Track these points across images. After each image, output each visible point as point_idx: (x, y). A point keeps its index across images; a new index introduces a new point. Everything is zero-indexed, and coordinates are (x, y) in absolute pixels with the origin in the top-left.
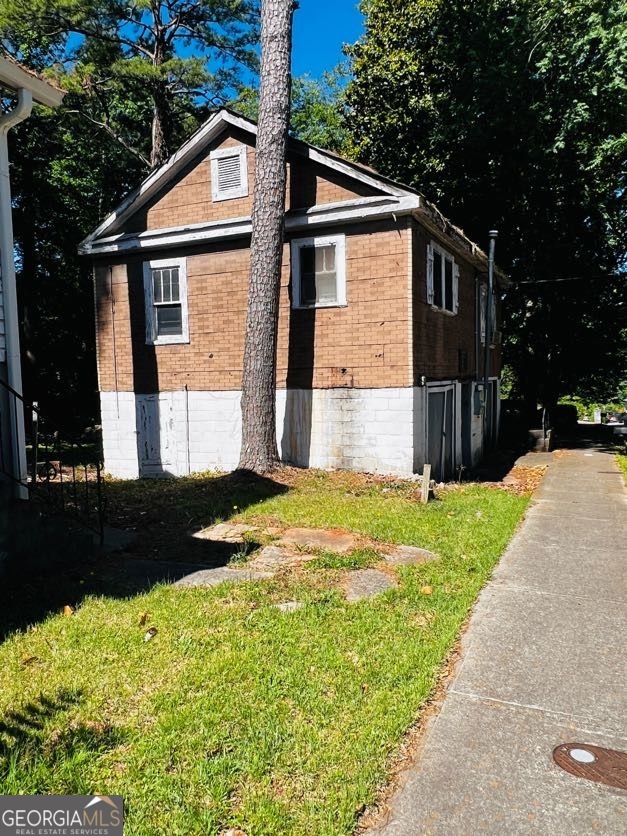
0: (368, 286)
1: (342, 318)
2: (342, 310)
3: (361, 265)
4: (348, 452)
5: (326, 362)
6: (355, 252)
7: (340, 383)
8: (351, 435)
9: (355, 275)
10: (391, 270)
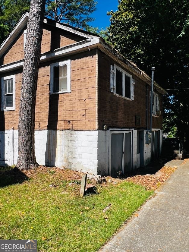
0: (79, 82)
1: (69, 98)
2: (69, 94)
3: (77, 73)
4: (70, 161)
5: (62, 118)
6: (74, 67)
7: (68, 128)
8: (72, 152)
9: (74, 78)
10: (89, 75)
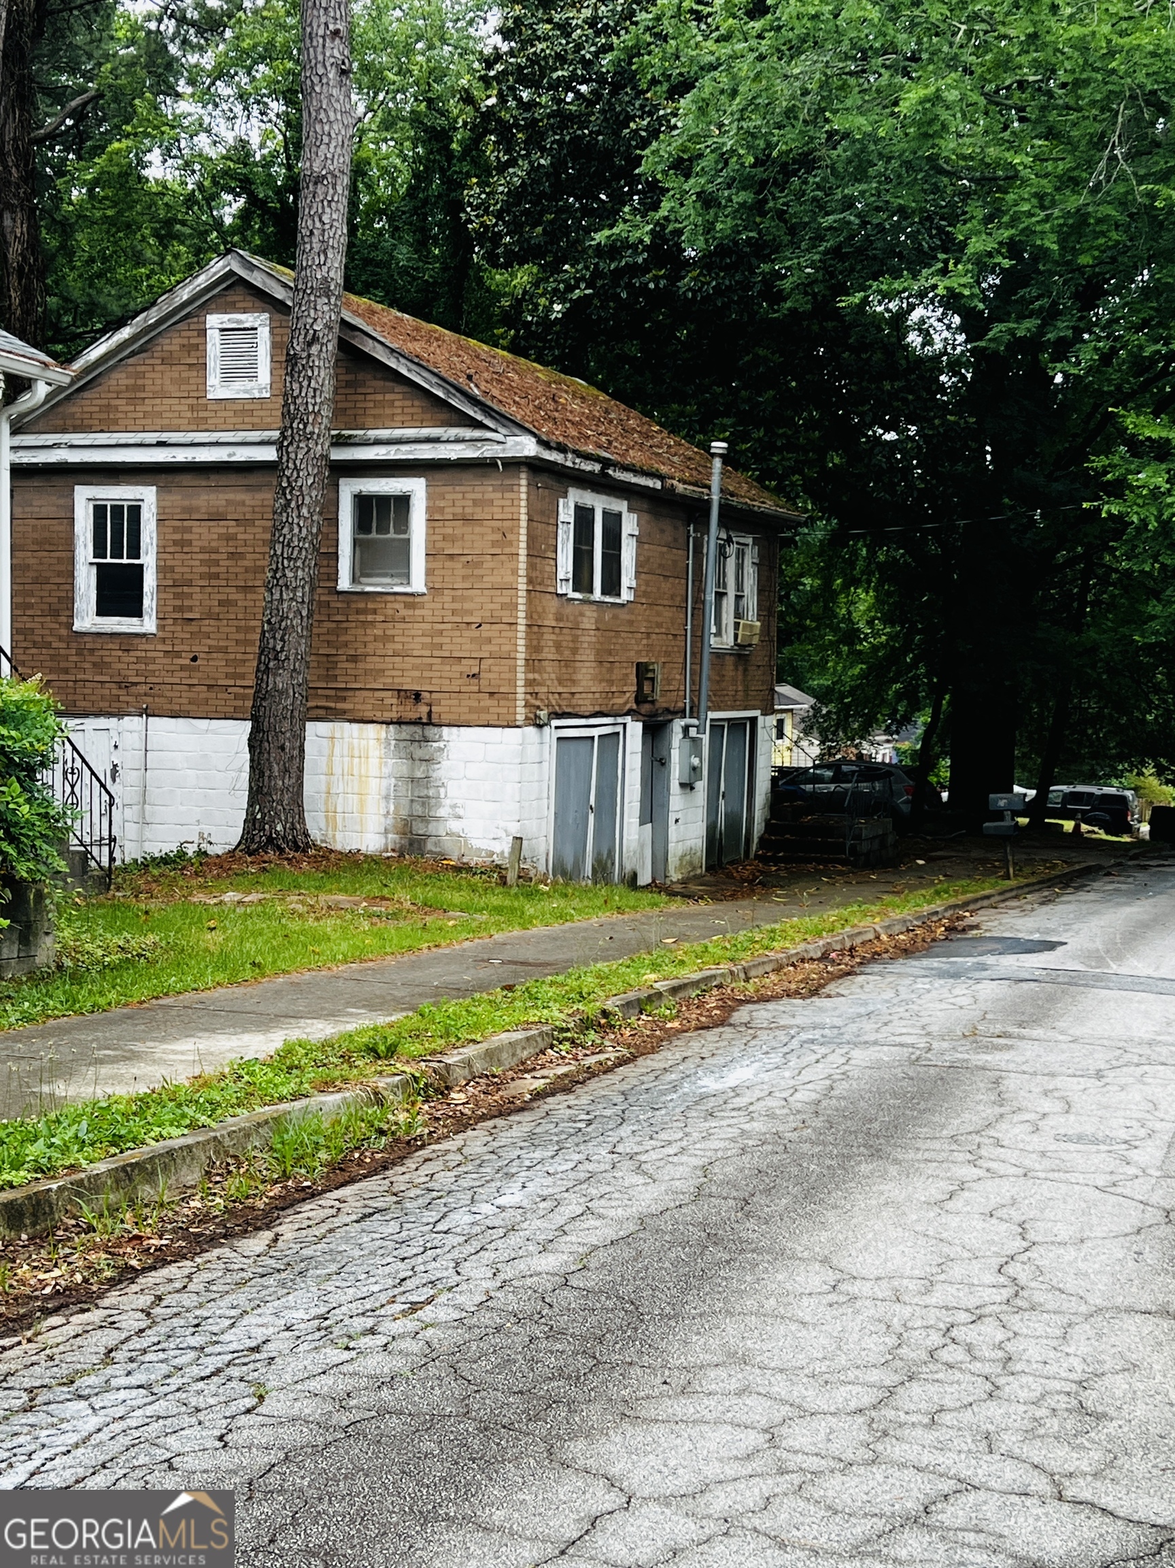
0: (458, 565)
1: (417, 612)
2: (418, 599)
3: (450, 531)
4: (419, 828)
5: (389, 680)
6: (441, 510)
7: (413, 716)
8: (425, 801)
9: (439, 545)
10: (494, 544)
